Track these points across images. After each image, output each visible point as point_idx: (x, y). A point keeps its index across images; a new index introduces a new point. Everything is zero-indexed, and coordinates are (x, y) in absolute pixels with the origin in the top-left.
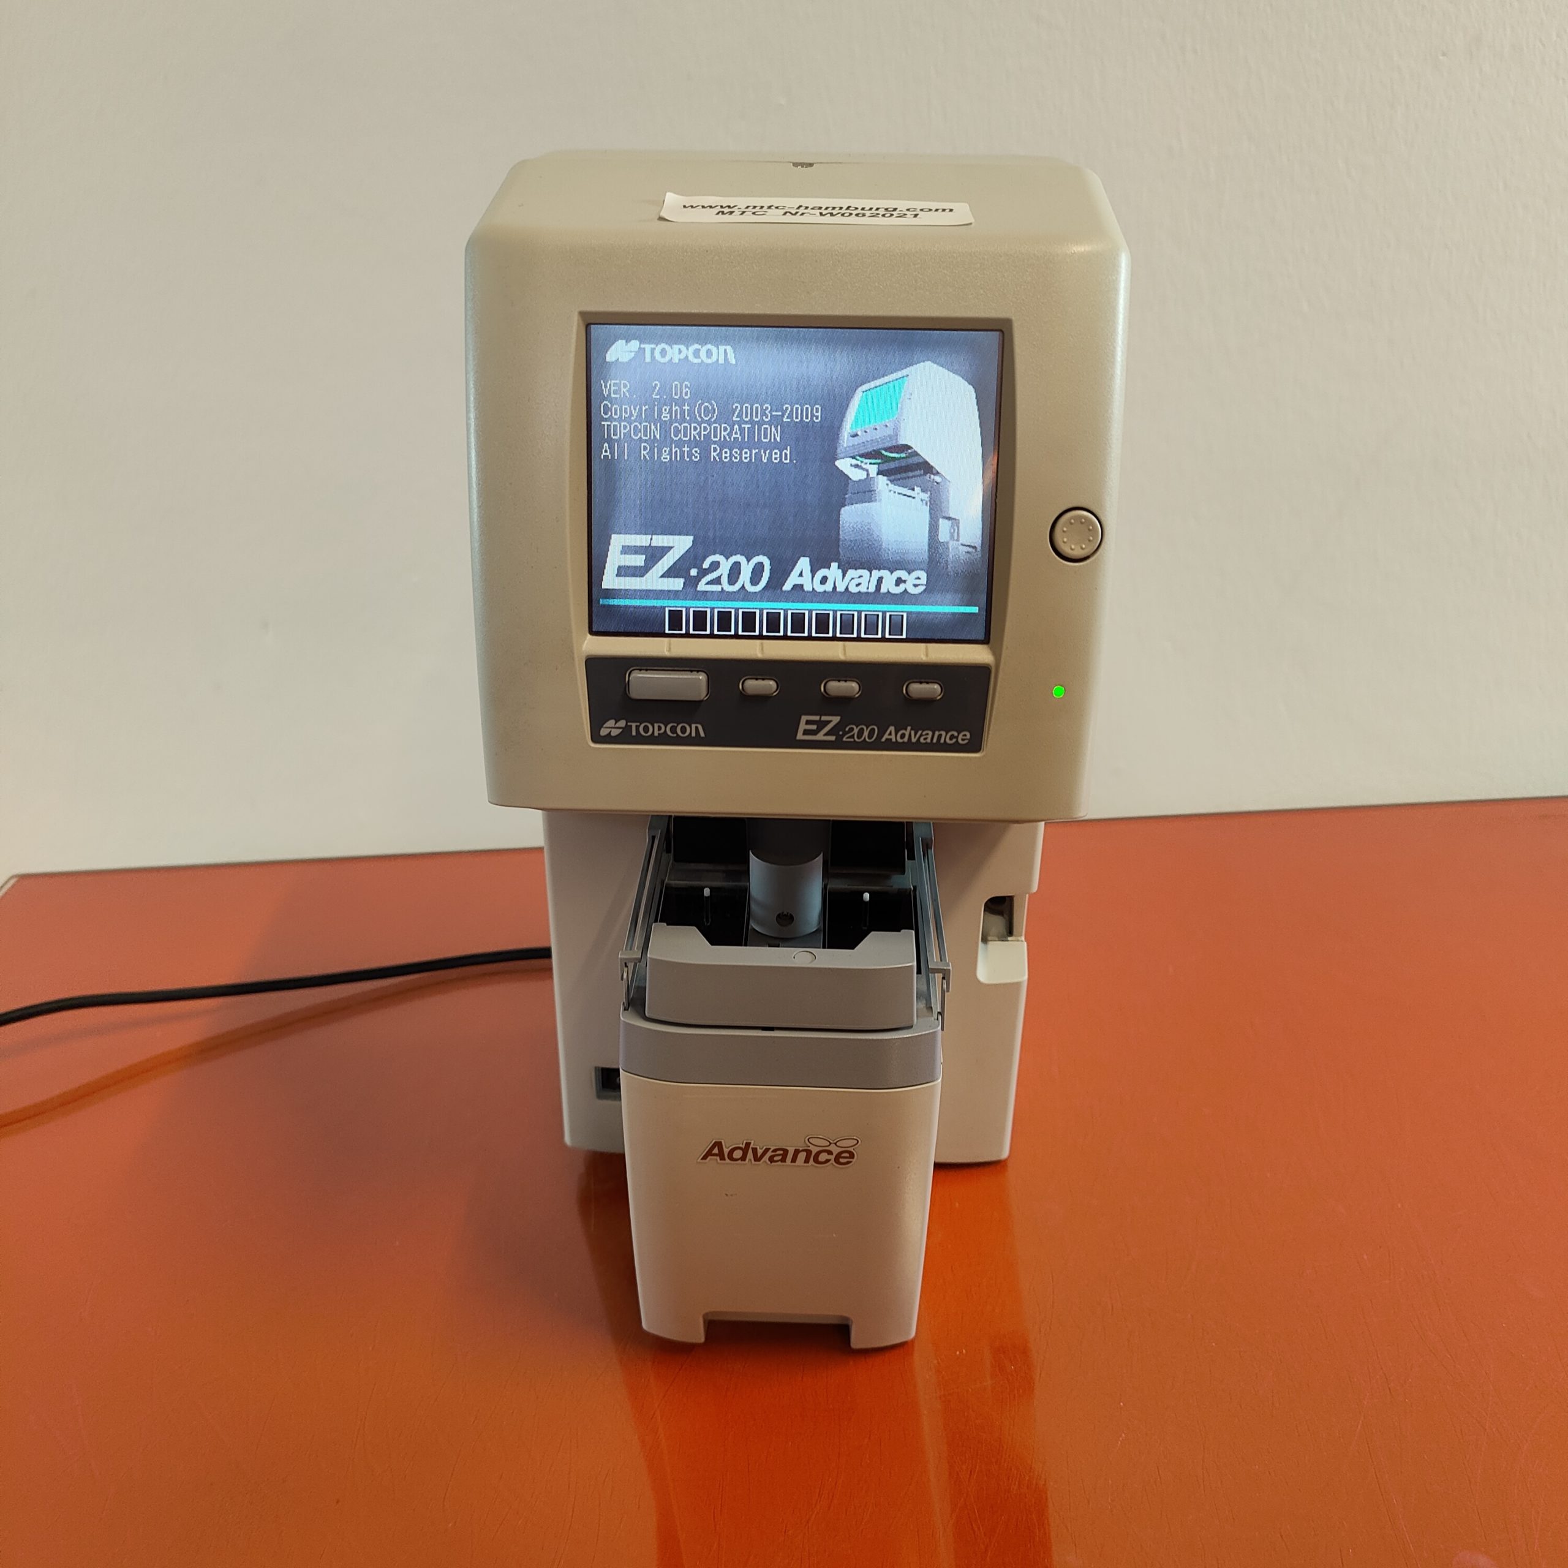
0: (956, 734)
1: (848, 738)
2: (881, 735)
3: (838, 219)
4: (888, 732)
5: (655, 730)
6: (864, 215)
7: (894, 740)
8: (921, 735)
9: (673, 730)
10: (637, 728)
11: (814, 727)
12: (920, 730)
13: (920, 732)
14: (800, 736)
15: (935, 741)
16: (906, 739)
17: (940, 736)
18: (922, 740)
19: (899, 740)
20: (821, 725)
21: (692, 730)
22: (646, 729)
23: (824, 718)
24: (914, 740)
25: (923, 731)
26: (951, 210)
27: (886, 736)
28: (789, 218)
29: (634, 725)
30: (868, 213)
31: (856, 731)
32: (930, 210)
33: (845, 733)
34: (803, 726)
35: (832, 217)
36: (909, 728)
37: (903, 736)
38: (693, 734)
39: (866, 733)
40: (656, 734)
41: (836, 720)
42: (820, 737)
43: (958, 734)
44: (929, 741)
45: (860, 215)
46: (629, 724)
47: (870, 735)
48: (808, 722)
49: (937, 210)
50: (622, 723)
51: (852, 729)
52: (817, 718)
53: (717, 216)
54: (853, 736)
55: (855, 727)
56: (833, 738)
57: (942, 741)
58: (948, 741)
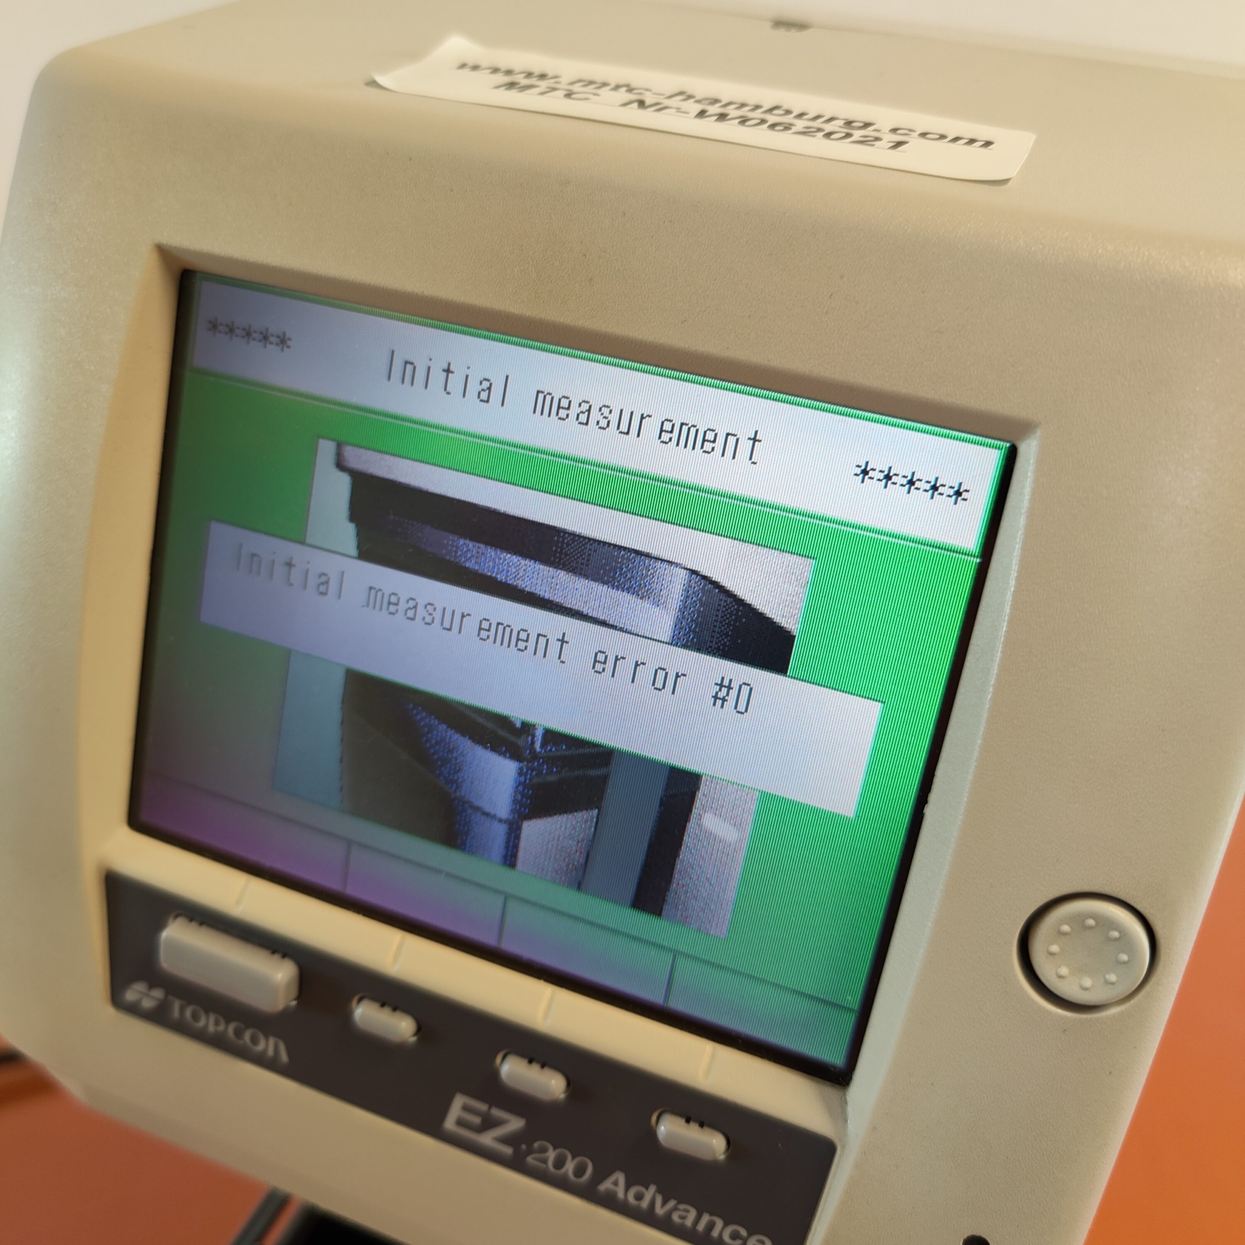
0: (744, 1232)
1: (534, 1159)
2: (600, 1175)
3: (730, 131)
4: (612, 1178)
5: (209, 1023)
6: (787, 127)
7: (621, 1194)
8: (675, 1209)
9: (238, 1033)
10: (182, 1010)
11: (477, 1120)
12: (675, 1199)
13: (672, 1203)
14: (450, 1124)
15: (701, 1227)
16: (645, 1204)
17: (711, 1226)
18: (675, 1217)
19: (631, 1199)
20: (488, 1124)
21: (267, 1045)
22: (195, 1017)
23: (497, 1113)
24: (660, 1211)
25: (679, 1202)
26: (988, 144)
27: (606, 1185)
28: (634, 116)
29: (176, 1005)
30: (800, 124)
31: (552, 1155)
32: (943, 137)
33: (530, 1152)
34: (456, 1110)
35: (742, 129)
36: (653, 1189)
37: (639, 1197)
38: (271, 1052)
39: (570, 1166)
40: (211, 1028)
41: (515, 1124)
42: (487, 1139)
43: (750, 1234)
44: (689, 1222)
45: (778, 128)
46: (170, 998)
47: (580, 1171)
48: (466, 1108)
49: (956, 139)
50: (158, 993)
51: (544, 1150)
52: (483, 1107)
53: (497, 91)
54: (545, 1161)
55: (551, 1148)
56: (508, 1150)
57: (715, 1233)
58: (726, 1238)
